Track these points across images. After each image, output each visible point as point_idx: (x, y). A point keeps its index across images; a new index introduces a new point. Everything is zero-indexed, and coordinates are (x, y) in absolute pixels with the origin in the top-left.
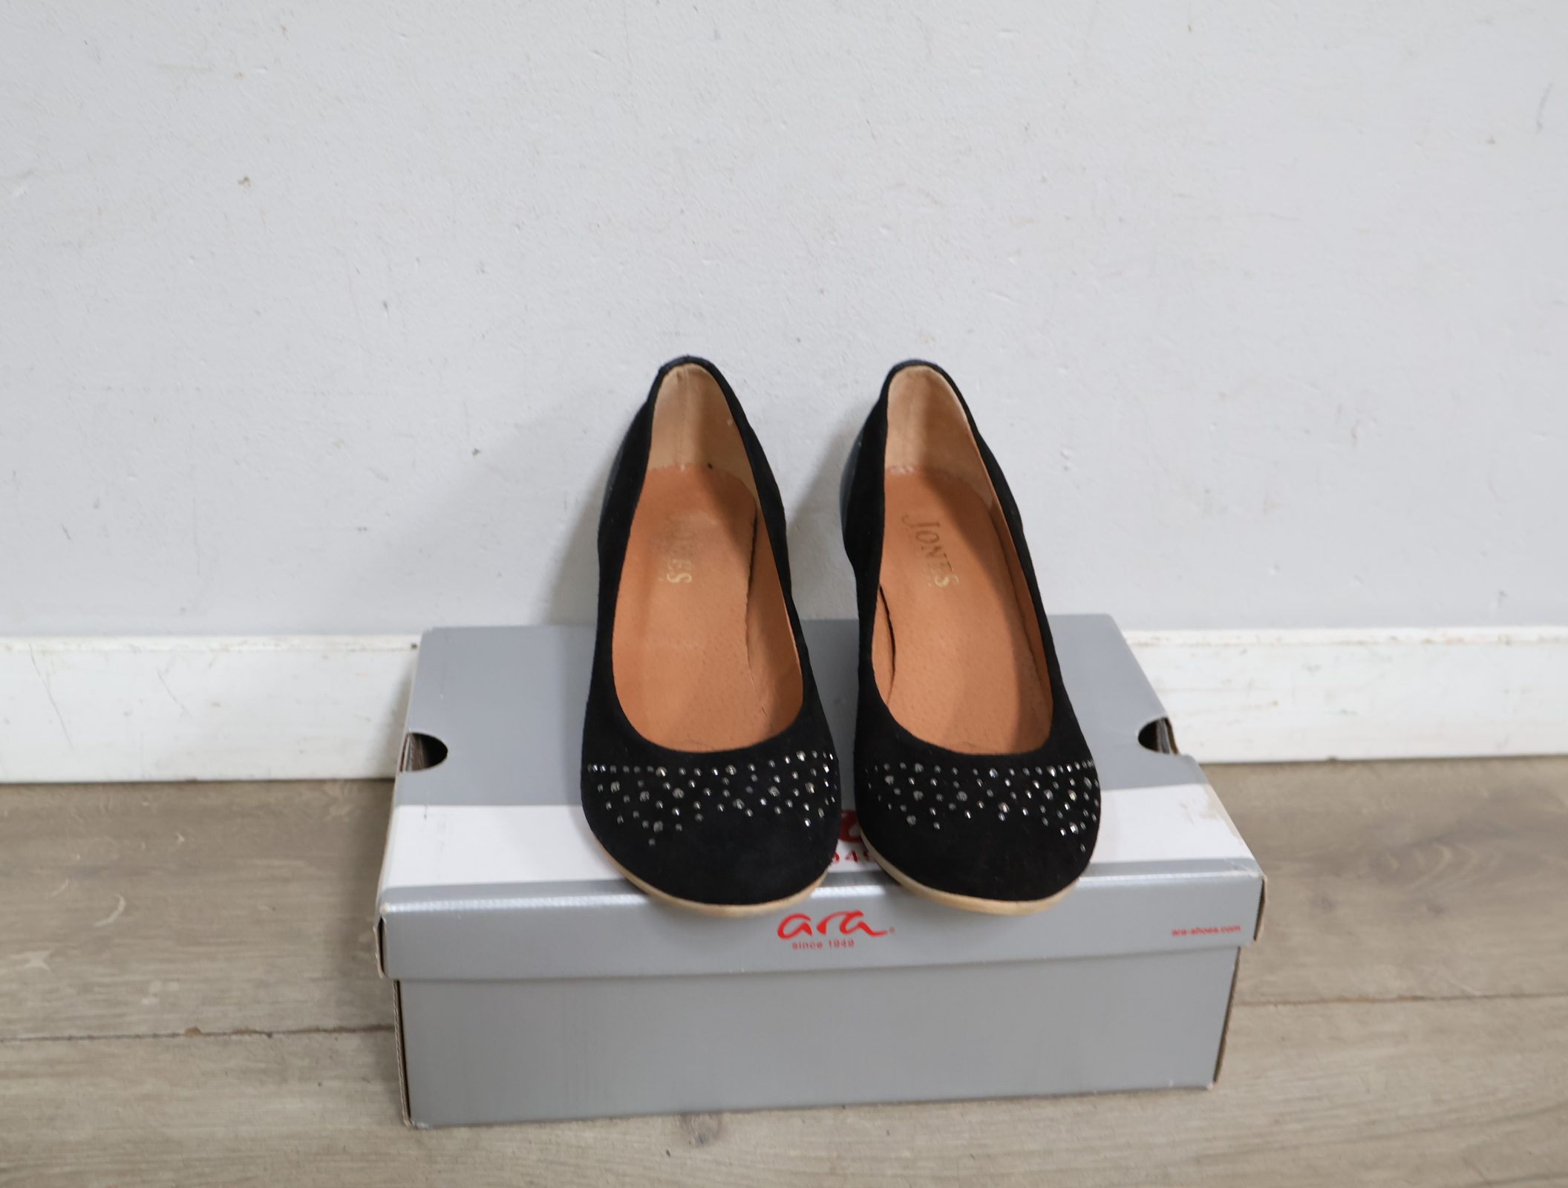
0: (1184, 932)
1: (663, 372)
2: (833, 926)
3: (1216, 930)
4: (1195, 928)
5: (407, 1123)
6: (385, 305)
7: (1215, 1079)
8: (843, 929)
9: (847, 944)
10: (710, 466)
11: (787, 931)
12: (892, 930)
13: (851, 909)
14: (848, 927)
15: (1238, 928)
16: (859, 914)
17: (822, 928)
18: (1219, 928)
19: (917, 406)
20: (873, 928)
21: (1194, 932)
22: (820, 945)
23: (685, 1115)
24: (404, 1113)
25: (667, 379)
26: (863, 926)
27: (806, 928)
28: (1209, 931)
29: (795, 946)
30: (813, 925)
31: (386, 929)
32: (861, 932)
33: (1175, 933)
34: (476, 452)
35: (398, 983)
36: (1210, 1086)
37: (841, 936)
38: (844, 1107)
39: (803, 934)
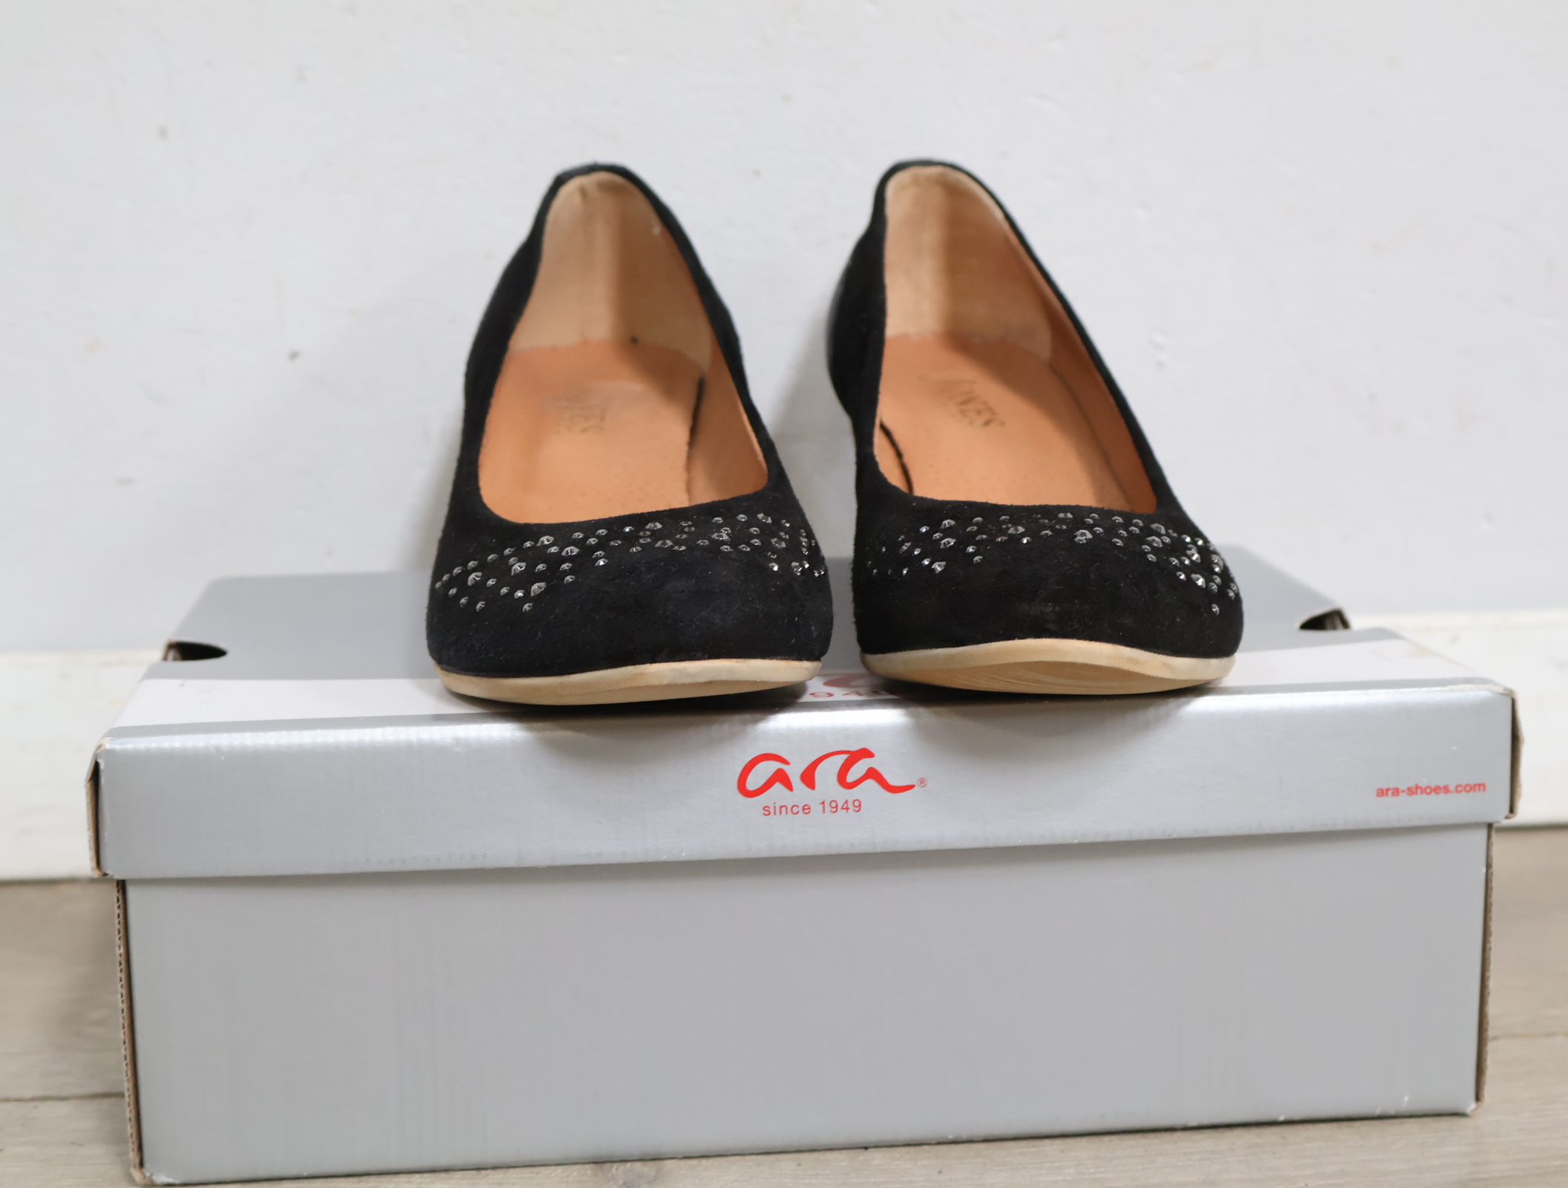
0: (1396, 792)
1: (560, 181)
2: (828, 772)
3: (1446, 789)
4: (1412, 784)
5: (137, 1175)
6: (163, 133)
7: (1478, 1098)
8: (842, 777)
9: (850, 805)
10: (634, 340)
11: (754, 782)
12: (922, 782)
13: (854, 747)
14: (853, 775)
15: (1481, 786)
16: (866, 753)
17: (808, 778)
18: (1452, 788)
19: (932, 235)
20: (893, 781)
21: (1412, 791)
22: (806, 809)
23: (599, 1162)
24: (133, 1156)
25: (565, 191)
26: (872, 774)
27: (781, 777)
28: (1436, 790)
29: (767, 811)
30: (794, 772)
31: (103, 780)
32: (871, 783)
33: (1382, 793)
34: (294, 356)
35: (122, 885)
36: (1472, 1106)
37: (842, 795)
38: (866, 1148)
39: (778, 787)
